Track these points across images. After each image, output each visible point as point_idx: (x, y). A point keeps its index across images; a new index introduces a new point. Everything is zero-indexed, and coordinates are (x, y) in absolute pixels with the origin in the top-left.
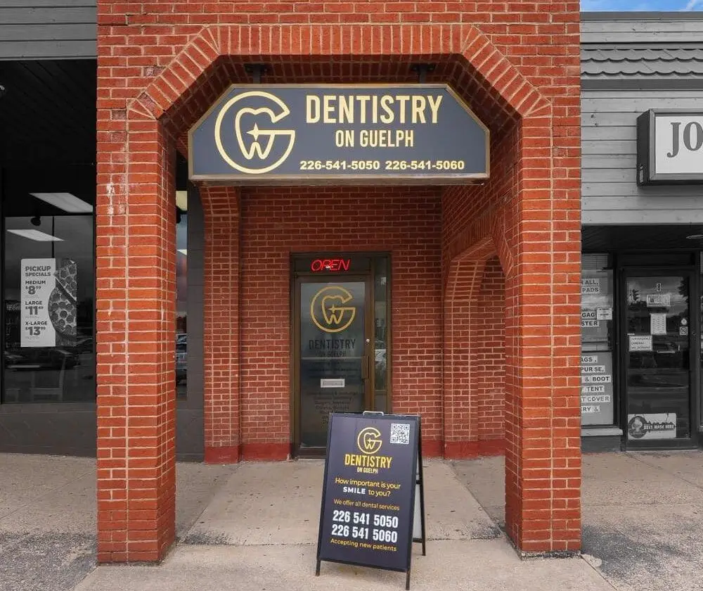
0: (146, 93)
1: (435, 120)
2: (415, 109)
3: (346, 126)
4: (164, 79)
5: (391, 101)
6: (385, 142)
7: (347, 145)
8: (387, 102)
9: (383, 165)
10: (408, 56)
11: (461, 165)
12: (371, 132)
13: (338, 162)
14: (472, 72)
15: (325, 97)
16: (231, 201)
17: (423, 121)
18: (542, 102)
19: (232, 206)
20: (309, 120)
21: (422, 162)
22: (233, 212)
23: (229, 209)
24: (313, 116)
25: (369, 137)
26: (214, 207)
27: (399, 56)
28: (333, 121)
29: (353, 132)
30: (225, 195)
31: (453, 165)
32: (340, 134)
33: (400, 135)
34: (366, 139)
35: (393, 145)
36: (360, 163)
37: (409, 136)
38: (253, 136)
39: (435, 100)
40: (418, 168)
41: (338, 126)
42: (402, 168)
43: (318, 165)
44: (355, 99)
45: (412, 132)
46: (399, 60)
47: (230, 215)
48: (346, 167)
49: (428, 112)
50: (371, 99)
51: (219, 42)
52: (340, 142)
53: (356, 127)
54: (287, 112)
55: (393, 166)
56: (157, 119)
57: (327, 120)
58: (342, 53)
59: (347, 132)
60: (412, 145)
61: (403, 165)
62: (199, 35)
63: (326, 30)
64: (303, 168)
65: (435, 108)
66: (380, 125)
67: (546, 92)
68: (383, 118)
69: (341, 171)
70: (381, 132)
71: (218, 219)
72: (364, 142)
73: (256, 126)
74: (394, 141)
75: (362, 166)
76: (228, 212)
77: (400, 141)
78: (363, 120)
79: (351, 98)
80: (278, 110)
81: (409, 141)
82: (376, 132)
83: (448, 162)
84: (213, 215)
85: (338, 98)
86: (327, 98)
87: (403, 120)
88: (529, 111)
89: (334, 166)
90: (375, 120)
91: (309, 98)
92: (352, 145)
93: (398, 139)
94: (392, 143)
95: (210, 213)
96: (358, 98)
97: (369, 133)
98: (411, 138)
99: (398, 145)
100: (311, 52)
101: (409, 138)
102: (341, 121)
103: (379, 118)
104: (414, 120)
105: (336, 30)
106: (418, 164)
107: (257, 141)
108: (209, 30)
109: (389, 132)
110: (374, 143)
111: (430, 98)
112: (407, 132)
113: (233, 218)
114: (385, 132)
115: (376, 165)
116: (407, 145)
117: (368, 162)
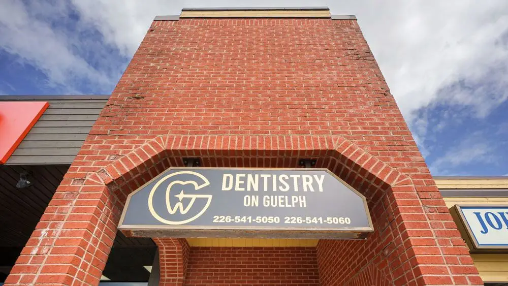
0: (105, 170)
1: (321, 189)
2: (305, 183)
3: (252, 193)
4: (122, 163)
5: (287, 178)
6: (284, 203)
7: (253, 205)
8: (284, 178)
9: (282, 220)
10: (297, 151)
11: (348, 221)
12: (272, 197)
13: (244, 217)
14: (343, 161)
15: (237, 175)
16: (179, 268)
17: (312, 190)
18: (402, 177)
19: (179, 272)
20: (224, 188)
21: (315, 218)
22: (180, 276)
23: (178, 274)
24: (227, 186)
25: (270, 200)
26: (168, 272)
27: (291, 151)
28: (243, 189)
29: (257, 197)
30: (175, 264)
31: (341, 220)
32: (247, 198)
33: (295, 200)
34: (268, 202)
35: (290, 206)
36: (264, 218)
37: (302, 199)
38: (178, 198)
39: (319, 178)
40: (312, 223)
41: (246, 193)
42: (298, 222)
43: (228, 219)
44: (259, 176)
45: (304, 197)
46: (290, 155)
47: (178, 278)
48: (252, 221)
49: (315, 185)
50: (272, 177)
51: (166, 143)
52: (247, 203)
53: (260, 193)
54: (207, 183)
55: (291, 220)
56: (106, 185)
57: (237, 189)
58: (250, 149)
59: (253, 197)
60: (305, 206)
61: (299, 220)
62: (154, 140)
63: (240, 138)
64: (215, 221)
65: (320, 183)
66: (279, 193)
67: (404, 171)
68: (281, 188)
69: (247, 224)
70: (280, 197)
71: (169, 280)
72: (266, 203)
73: (182, 191)
74: (290, 203)
75: (265, 221)
76: (176, 276)
77: (295, 203)
78: (266, 189)
79: (257, 176)
80: (200, 182)
81: (303, 203)
82: (276, 197)
83: (337, 219)
84: (166, 278)
85: (247, 176)
86: (238, 176)
87: (296, 189)
88: (395, 182)
89: (242, 220)
90: (275, 189)
91: (225, 176)
92: (257, 205)
93: (293, 202)
94: (289, 204)
95: (164, 276)
96: (262, 176)
97: (270, 198)
98: (304, 201)
99: (293, 206)
100: (229, 148)
101: (303, 202)
102: (249, 189)
103: (278, 188)
104: (305, 189)
105: (247, 138)
106: (311, 220)
107: (181, 202)
108: (161, 138)
109: (286, 197)
110: (274, 204)
111: (316, 176)
112: (300, 197)
113: (179, 280)
114: (283, 197)
115: (277, 220)
116: (301, 206)
117: (270, 218)
